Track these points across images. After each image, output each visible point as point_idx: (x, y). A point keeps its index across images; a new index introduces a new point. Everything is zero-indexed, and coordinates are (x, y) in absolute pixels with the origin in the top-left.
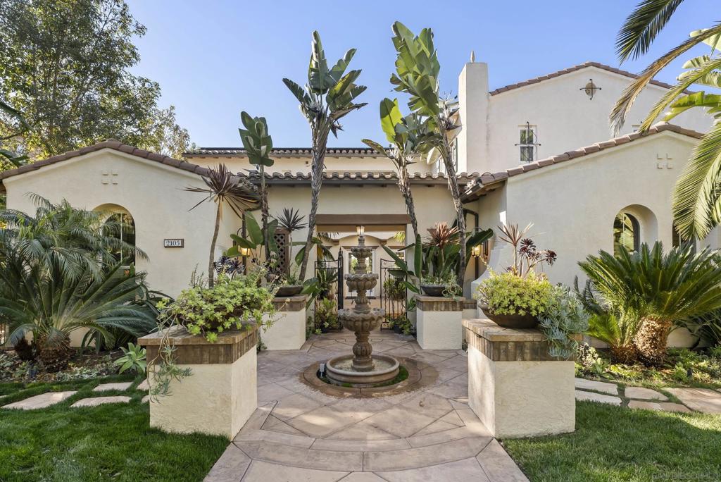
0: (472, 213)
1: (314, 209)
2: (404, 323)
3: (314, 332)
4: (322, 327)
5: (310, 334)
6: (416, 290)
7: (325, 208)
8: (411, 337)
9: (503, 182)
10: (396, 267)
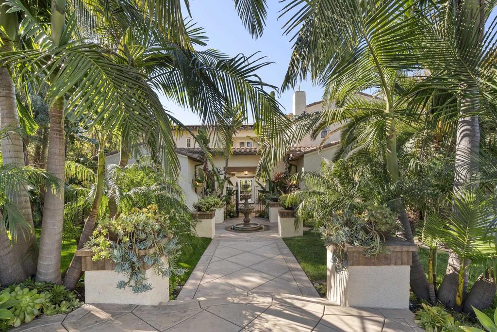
0: (294, 165)
1: (227, 164)
2: (265, 213)
3: (227, 218)
4: (230, 215)
5: (225, 218)
6: (269, 199)
7: (232, 164)
8: (267, 219)
9: (303, 156)
10: (262, 189)
